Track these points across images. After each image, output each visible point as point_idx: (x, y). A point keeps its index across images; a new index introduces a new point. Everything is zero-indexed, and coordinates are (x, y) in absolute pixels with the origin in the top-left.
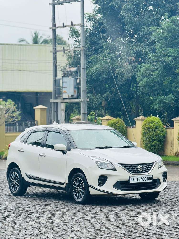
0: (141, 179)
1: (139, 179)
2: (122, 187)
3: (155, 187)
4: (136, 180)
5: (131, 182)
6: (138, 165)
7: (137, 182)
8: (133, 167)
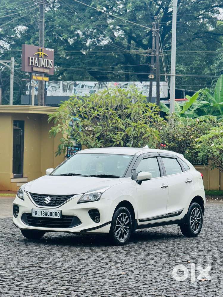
0: (45, 214)
1: (43, 213)
2: (29, 221)
3: (69, 226)
4: (40, 213)
5: (34, 215)
6: (47, 196)
7: (40, 216)
8: (41, 198)
